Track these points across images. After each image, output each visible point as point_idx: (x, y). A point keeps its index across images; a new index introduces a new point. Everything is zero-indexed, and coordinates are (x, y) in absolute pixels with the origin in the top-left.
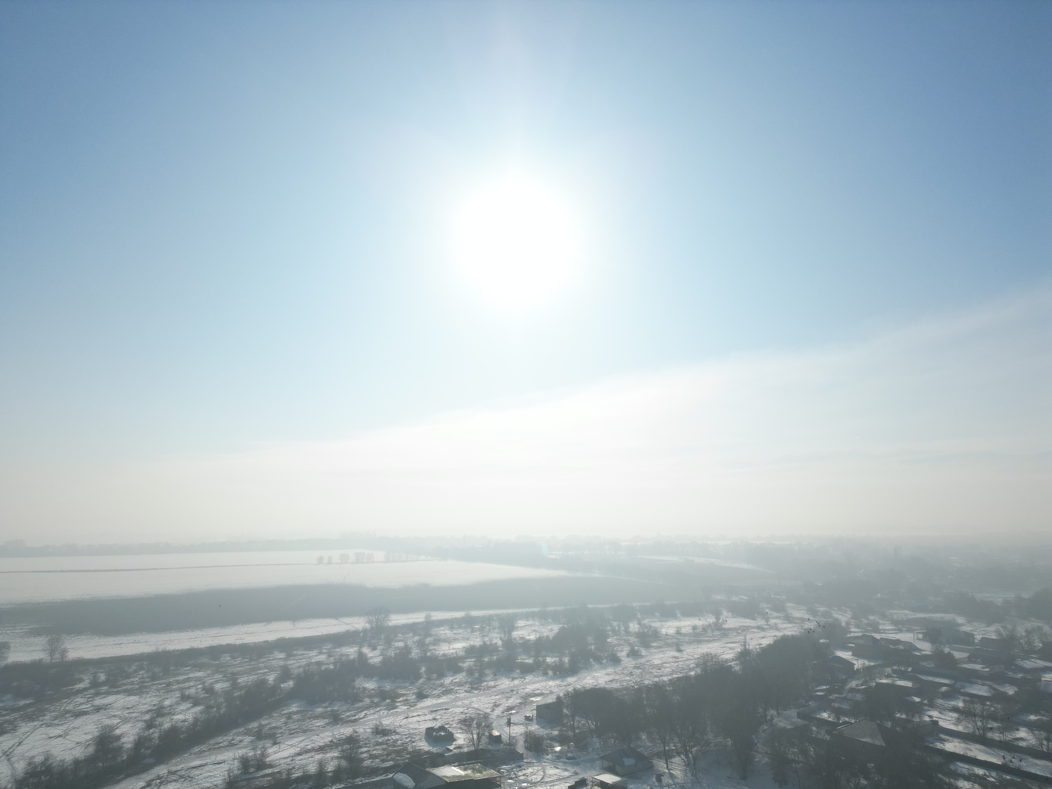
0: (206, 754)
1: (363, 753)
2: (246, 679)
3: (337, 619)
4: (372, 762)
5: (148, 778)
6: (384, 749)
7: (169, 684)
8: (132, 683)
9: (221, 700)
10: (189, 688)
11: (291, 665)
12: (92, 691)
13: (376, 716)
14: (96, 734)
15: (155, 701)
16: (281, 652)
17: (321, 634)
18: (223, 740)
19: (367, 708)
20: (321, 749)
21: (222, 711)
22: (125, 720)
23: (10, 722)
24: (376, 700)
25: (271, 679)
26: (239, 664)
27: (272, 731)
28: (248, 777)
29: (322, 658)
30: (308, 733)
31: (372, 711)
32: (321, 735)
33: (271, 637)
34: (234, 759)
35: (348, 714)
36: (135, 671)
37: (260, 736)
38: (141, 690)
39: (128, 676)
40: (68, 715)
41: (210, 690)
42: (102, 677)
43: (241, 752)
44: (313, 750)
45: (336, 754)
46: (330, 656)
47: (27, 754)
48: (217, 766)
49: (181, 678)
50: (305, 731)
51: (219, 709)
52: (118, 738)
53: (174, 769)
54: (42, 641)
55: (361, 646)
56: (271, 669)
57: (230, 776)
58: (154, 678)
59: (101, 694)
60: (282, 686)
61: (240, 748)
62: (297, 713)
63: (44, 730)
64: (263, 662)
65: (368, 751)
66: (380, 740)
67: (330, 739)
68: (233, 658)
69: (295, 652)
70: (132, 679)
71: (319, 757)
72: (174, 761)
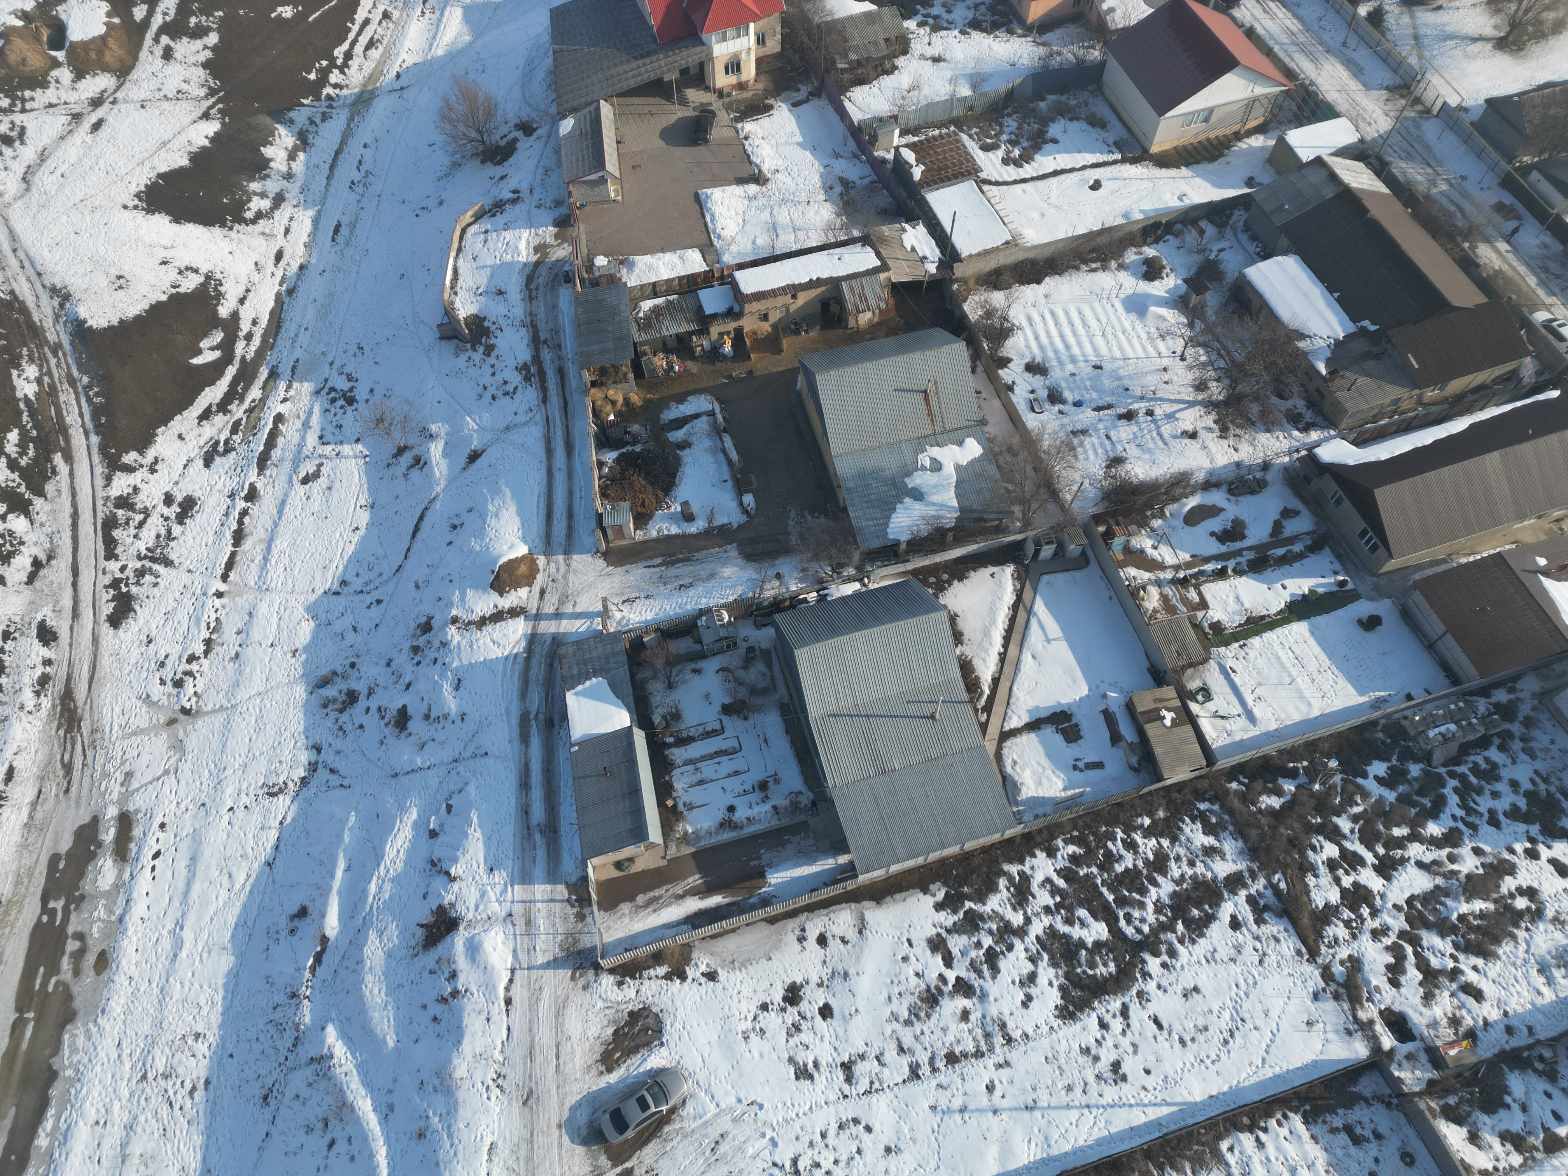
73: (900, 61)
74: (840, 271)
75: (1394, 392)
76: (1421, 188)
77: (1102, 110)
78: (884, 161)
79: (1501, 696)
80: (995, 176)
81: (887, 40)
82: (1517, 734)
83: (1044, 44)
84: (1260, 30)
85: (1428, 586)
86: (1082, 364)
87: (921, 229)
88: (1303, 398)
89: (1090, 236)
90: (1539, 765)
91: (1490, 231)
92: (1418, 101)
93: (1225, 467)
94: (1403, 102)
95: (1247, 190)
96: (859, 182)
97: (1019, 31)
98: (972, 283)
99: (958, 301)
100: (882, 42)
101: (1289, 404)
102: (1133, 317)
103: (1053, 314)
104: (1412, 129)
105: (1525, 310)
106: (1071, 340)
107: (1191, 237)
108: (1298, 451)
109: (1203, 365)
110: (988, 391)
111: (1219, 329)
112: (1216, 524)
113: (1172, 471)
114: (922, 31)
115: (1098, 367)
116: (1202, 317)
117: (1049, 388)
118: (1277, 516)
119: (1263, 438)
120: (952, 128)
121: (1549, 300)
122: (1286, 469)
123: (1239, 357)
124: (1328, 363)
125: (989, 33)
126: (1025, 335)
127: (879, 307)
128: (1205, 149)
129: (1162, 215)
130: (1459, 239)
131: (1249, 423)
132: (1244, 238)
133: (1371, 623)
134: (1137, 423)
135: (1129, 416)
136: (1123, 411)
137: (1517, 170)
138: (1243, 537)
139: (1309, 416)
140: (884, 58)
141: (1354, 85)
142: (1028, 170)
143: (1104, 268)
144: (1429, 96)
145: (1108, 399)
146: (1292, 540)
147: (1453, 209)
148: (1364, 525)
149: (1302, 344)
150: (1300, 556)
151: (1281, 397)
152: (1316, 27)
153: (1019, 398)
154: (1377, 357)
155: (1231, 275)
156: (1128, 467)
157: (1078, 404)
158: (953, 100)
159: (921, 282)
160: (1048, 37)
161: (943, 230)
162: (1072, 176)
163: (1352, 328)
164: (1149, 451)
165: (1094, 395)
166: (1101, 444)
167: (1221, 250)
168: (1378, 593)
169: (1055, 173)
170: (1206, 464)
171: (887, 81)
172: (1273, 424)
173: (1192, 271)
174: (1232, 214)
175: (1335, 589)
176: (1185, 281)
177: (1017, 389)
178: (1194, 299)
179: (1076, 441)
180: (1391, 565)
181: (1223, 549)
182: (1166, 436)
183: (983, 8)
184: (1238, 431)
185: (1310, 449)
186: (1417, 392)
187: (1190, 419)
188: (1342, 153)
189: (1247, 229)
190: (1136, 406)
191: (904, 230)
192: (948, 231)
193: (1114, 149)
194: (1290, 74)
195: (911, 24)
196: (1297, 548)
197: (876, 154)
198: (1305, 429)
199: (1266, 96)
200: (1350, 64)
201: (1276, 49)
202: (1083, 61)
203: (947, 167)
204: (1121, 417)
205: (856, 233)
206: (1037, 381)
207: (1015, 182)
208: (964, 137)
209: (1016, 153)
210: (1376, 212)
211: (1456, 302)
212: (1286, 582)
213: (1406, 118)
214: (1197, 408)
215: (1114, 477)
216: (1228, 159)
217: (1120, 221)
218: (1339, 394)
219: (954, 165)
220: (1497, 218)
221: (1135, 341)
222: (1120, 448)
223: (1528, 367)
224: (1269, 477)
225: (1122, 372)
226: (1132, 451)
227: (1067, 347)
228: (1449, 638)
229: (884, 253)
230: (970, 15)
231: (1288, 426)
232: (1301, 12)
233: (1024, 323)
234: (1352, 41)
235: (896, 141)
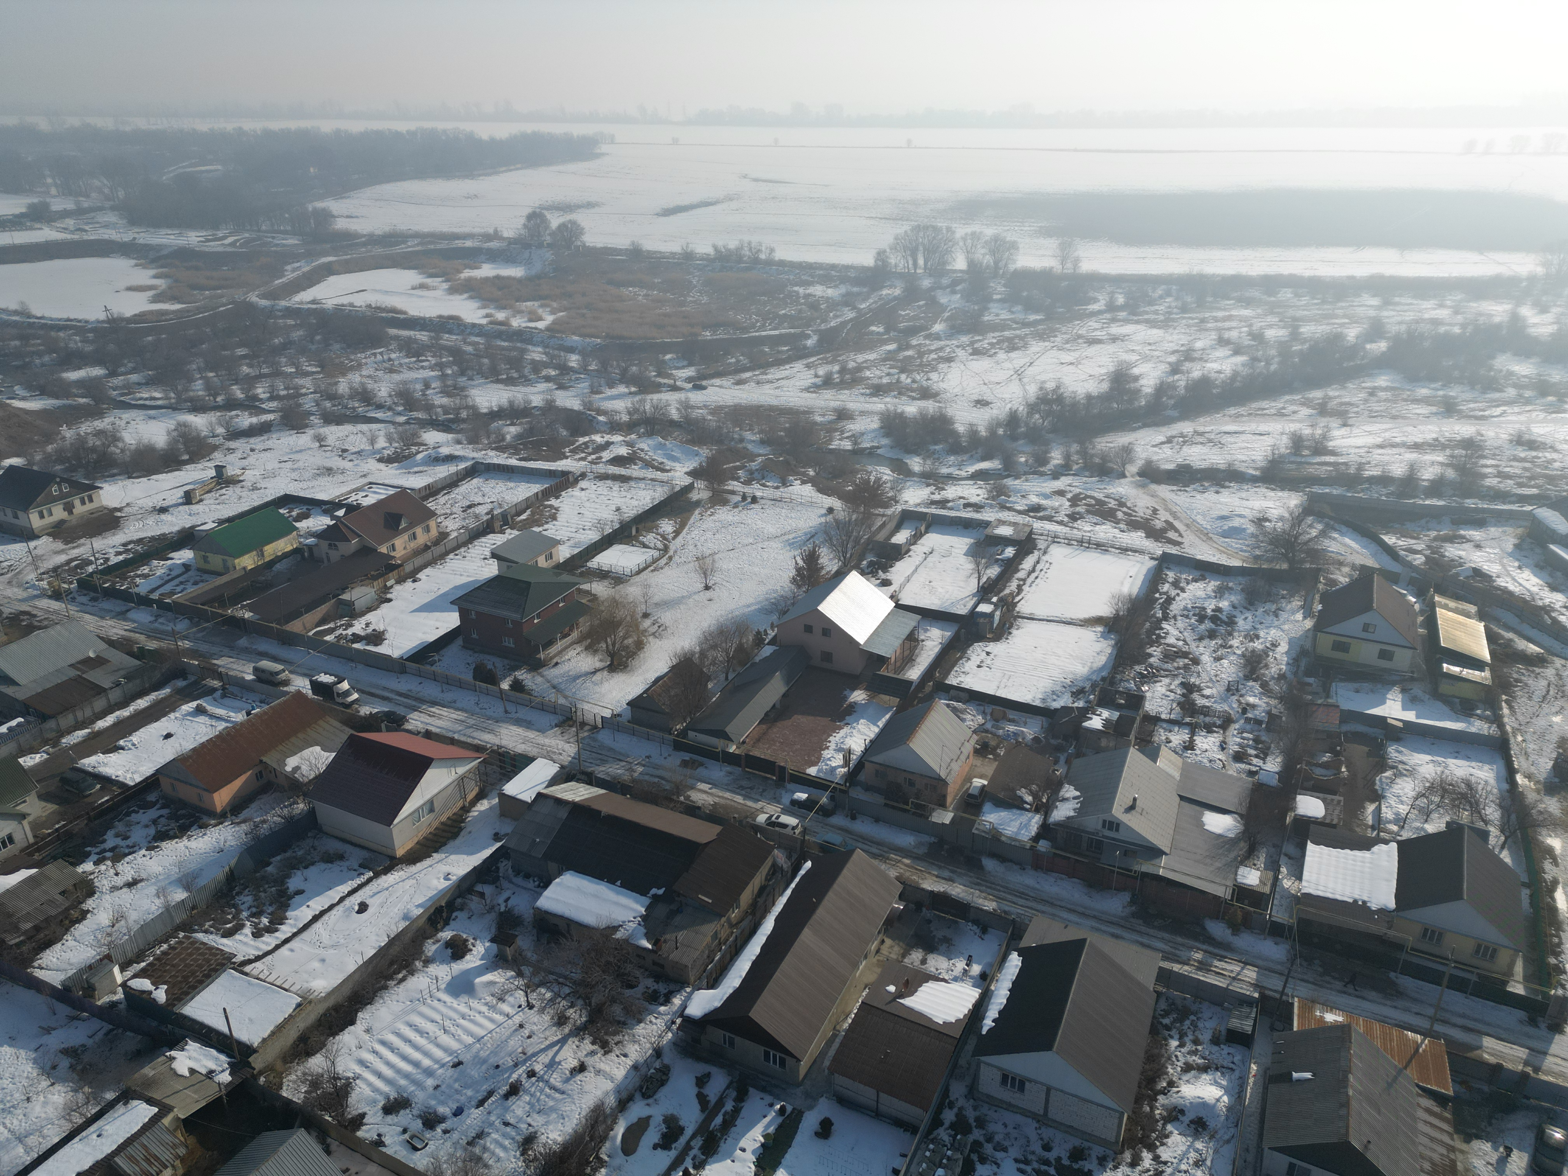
0: (1244, 419)
1: (1487, 466)
2: (1313, 328)
3: (1482, 254)
4: (1500, 482)
5: (1169, 434)
6: (1525, 469)
7: (1203, 321)
8: (1156, 312)
9: (1273, 352)
10: (1229, 329)
11: (1387, 317)
12: (1108, 316)
13: (1522, 418)
14: (1112, 369)
15: (1184, 339)
16: (1374, 296)
17: (1446, 275)
18: (1270, 405)
19: (1510, 403)
20: (1417, 447)
21: (1273, 367)
22: (1146, 358)
23: (1021, 338)
24: (1528, 394)
25: (1352, 335)
26: (1304, 305)
27: (1343, 408)
28: (1299, 459)
29: (1443, 314)
30: (1400, 421)
31: (1516, 409)
32: (1420, 427)
33: (1362, 271)
34: (1282, 434)
35: (1472, 405)
36: (1161, 297)
37: (1323, 410)
38: (1166, 323)
39: (1151, 303)
40: (1080, 341)
41: (1258, 337)
42: (1120, 300)
43: (1293, 427)
44: (1404, 445)
45: (1440, 459)
46: (1456, 313)
47: (1038, 377)
48: (1258, 437)
49: (1220, 314)
50: (1394, 417)
51: (1268, 363)
52: (1136, 378)
53: (1201, 429)
54: (1052, 244)
55: (1519, 303)
56: (1354, 320)
57: (1273, 454)
58: (1184, 309)
59: (1119, 321)
60: (1368, 346)
61: (1293, 421)
62: (1385, 389)
63: (1054, 353)
64: (1342, 308)
65: (1497, 466)
66: (1523, 455)
67: (1434, 436)
68: (1297, 295)
69: (1397, 299)
70: (1157, 307)
71: (1411, 456)
72: (1202, 420)
73: (90, 904)
74: (106, 1147)
75: (709, 929)
76: (626, 778)
77: (334, 846)
78: (113, 1005)
79: (949, 1116)
80: (253, 953)
81: (63, 893)
82: (981, 1139)
83: (244, 821)
84: (434, 729)
85: (840, 1065)
86: (440, 1071)
87: (193, 1047)
88: (648, 977)
89: (381, 952)
90: (1014, 1152)
91: (690, 782)
92: (583, 724)
93: (626, 1077)
94: (574, 729)
95: (499, 845)
96: (90, 1042)
97: (213, 822)
98: (279, 1066)
99: (272, 1094)
100: (60, 898)
101: (641, 989)
102: (464, 998)
103: (383, 1043)
104: (593, 744)
105: (749, 820)
106: (416, 1056)
107: (474, 903)
108: (673, 1022)
109: (552, 1001)
110: (355, 1163)
111: (546, 963)
112: (652, 1136)
113: (584, 1113)
114: (103, 867)
115: (457, 1064)
116: (526, 962)
117: (420, 1116)
118: (695, 1090)
119: (640, 1030)
120: (182, 934)
121: (759, 805)
122: (675, 1044)
123: (577, 976)
124: (648, 937)
125: (180, 837)
126: (365, 1080)
127: (177, 1157)
128: (444, 831)
129: (439, 900)
130: (675, 797)
131: (621, 1025)
132: (519, 880)
133: (825, 1130)
134: (526, 1091)
135: (514, 1090)
136: (506, 1088)
137: (677, 736)
138: (681, 1130)
139: (662, 988)
140: (67, 909)
141: (531, 734)
142: (286, 930)
143: (412, 973)
144: (589, 718)
145: (485, 1087)
146: (720, 1103)
147: (656, 780)
148: (762, 1049)
149: (619, 935)
150: (736, 1111)
151: (631, 986)
152: (477, 710)
153: (394, 1146)
154: (679, 911)
155: (528, 915)
156: (543, 1139)
157: (458, 1112)
158: (168, 910)
159: (220, 1098)
160: (245, 814)
161: (218, 1033)
162: (334, 912)
163: (647, 901)
164: (553, 1109)
165: (469, 1093)
166: (504, 1135)
167: (507, 900)
168: (812, 1098)
169: (316, 918)
170: (609, 1086)
171: (82, 929)
172: (640, 1013)
173: (493, 930)
174: (498, 868)
175: (780, 1120)
176: (492, 941)
177: (387, 1140)
178: (509, 951)
179: (477, 1150)
180: (804, 1066)
181: (673, 1154)
182: (558, 1085)
183: (163, 821)
184: (617, 1038)
185: (681, 1012)
186: (724, 919)
187: (569, 1056)
188: (554, 781)
189: (517, 872)
190: (515, 1076)
191: (172, 1059)
192: (225, 1030)
193: (362, 870)
194: (478, 749)
195: (88, 866)
196: (729, 1106)
197: (99, 1003)
198: (667, 1001)
199: (469, 771)
200: (518, 722)
201: (456, 736)
202: (292, 817)
203: (193, 973)
204: (506, 1096)
205: (110, 1096)
206: (404, 1117)
207: (277, 947)
208: (200, 936)
209: (265, 921)
210: (606, 809)
211: (703, 840)
212: (742, 1144)
213: (583, 738)
214: (570, 1042)
215: (535, 1159)
216: (468, 829)
217: (402, 925)
218: (671, 957)
219: (200, 966)
220: (688, 772)
221: (479, 1019)
222: (523, 1126)
223: (780, 856)
224: (667, 1060)
225: (483, 1054)
226: (537, 1121)
227: (416, 1064)
228: (884, 1097)
229: (157, 1096)
230: (152, 831)
231: (652, 1007)
232: (458, 705)
233: (358, 1069)
234: (511, 707)
235: (119, 978)
